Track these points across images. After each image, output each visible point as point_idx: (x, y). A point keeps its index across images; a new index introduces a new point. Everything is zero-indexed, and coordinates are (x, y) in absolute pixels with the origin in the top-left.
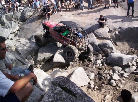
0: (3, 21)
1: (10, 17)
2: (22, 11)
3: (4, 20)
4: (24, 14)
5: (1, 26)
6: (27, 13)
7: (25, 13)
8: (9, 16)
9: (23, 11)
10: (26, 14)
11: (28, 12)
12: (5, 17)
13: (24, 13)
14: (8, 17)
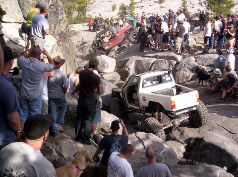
0: (127, 70)
1: (145, 66)
2: (174, 62)
3: (129, 69)
4: (177, 71)
5: (119, 79)
6: (185, 70)
7: (180, 69)
8: (144, 63)
9: (178, 63)
10: (181, 72)
11: (186, 68)
12: (134, 62)
13: (178, 69)
14: (141, 65)
